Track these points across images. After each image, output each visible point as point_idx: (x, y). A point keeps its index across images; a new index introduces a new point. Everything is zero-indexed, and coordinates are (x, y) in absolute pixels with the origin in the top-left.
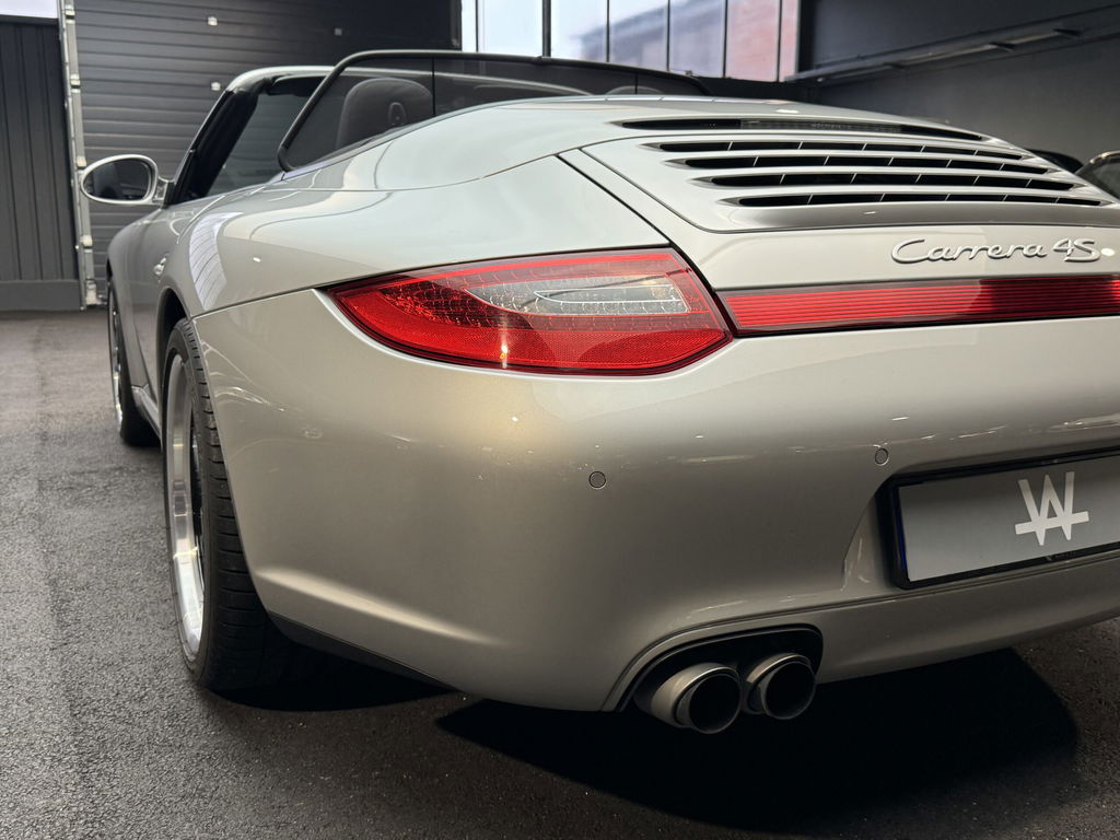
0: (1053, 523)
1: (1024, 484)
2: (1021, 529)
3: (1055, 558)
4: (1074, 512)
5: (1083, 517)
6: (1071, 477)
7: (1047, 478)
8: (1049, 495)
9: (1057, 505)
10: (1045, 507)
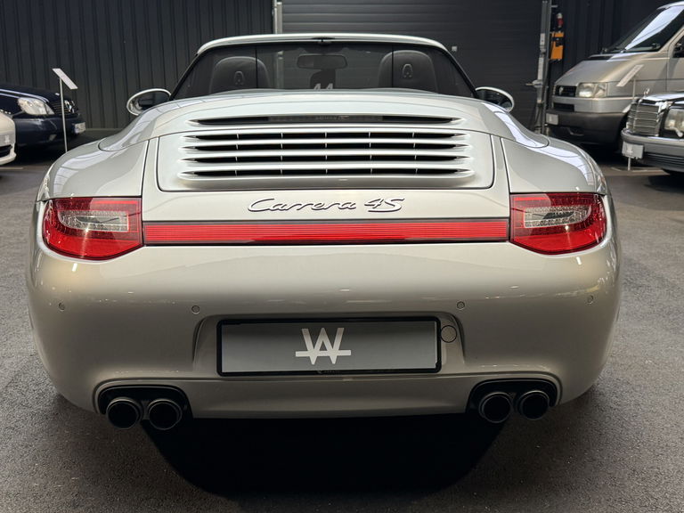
0: (323, 354)
1: (305, 331)
2: (299, 354)
3: (324, 372)
4: (340, 349)
5: (348, 353)
6: (341, 330)
7: (323, 329)
8: (323, 338)
9: (328, 344)
10: (319, 344)
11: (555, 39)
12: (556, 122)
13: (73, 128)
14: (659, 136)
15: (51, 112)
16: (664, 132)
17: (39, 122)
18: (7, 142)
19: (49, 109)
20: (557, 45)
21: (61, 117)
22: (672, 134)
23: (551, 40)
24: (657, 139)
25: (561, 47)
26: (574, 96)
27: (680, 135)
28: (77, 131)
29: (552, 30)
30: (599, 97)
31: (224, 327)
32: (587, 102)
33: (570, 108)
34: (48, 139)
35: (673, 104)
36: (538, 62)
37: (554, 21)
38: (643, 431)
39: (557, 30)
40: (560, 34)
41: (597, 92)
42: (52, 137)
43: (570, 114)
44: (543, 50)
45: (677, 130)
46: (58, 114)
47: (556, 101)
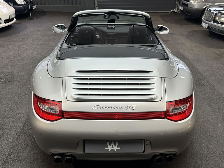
0: (113, 148)
1: (108, 142)
2: (106, 148)
3: (113, 153)
4: (117, 147)
5: (119, 148)
6: (117, 142)
7: (113, 142)
8: (113, 144)
9: (114, 146)
10: (111, 146)
12: (182, 9)
13: (32, 8)
14: (213, 22)
15: (25, 3)
16: (215, 21)
17: (22, 7)
18: (13, 16)
19: (25, 2)
21: (29, 4)
22: (217, 22)
24: (212, 23)
26: (188, 2)
27: (220, 23)
28: (33, 8)
30: (196, 3)
31: (85, 141)
32: (192, 4)
33: (187, 5)
34: (25, 11)
35: (219, 12)
38: (198, 150)
41: (195, 1)
42: (26, 11)
43: (187, 8)
45: (219, 21)
46: (27, 4)
47: (183, 2)
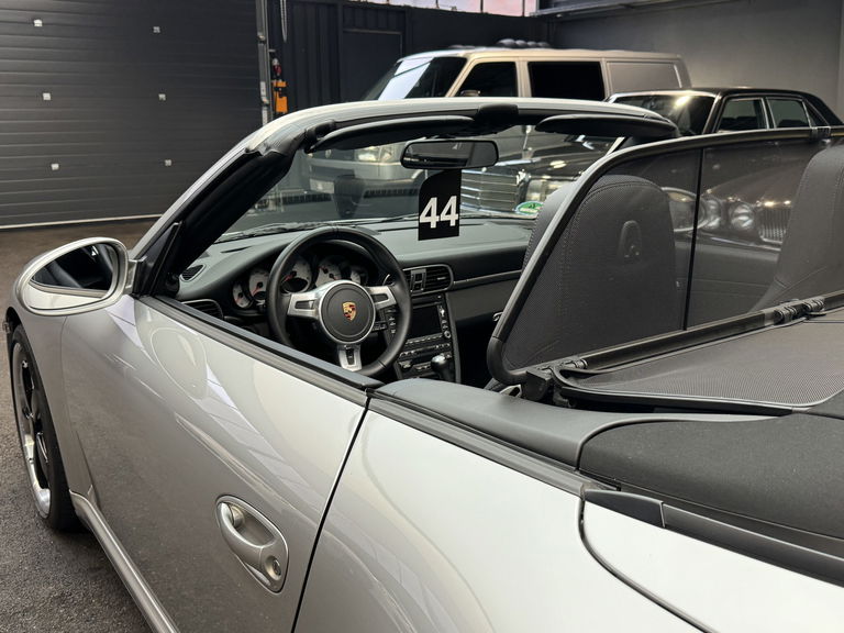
11: (277, 89)
20: (281, 96)
23: (272, 90)
25: (285, 98)
26: (352, 159)
29: (272, 78)
30: (386, 162)
32: (369, 167)
33: (349, 175)
36: (261, 114)
37: (273, 69)
39: (278, 78)
40: (281, 84)
41: (382, 155)
43: (351, 182)
44: (265, 100)
